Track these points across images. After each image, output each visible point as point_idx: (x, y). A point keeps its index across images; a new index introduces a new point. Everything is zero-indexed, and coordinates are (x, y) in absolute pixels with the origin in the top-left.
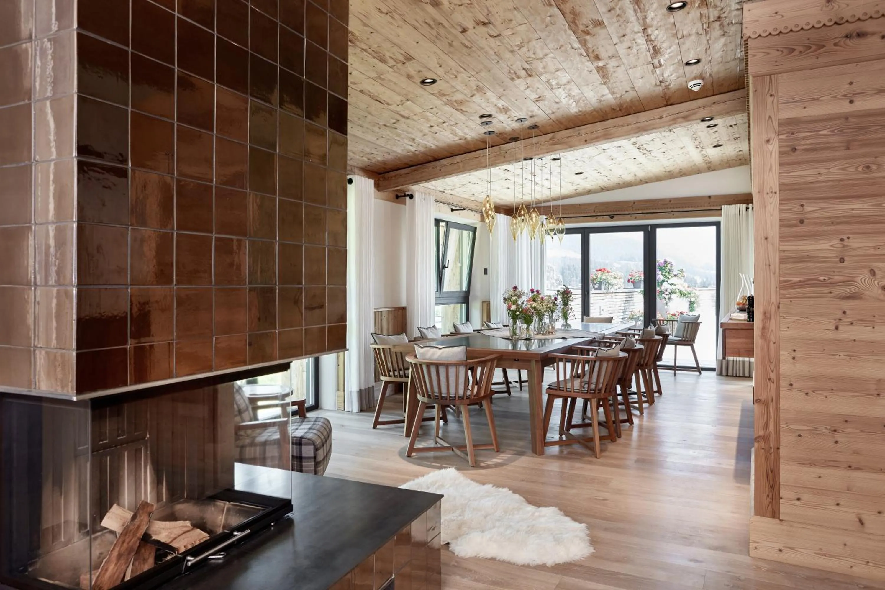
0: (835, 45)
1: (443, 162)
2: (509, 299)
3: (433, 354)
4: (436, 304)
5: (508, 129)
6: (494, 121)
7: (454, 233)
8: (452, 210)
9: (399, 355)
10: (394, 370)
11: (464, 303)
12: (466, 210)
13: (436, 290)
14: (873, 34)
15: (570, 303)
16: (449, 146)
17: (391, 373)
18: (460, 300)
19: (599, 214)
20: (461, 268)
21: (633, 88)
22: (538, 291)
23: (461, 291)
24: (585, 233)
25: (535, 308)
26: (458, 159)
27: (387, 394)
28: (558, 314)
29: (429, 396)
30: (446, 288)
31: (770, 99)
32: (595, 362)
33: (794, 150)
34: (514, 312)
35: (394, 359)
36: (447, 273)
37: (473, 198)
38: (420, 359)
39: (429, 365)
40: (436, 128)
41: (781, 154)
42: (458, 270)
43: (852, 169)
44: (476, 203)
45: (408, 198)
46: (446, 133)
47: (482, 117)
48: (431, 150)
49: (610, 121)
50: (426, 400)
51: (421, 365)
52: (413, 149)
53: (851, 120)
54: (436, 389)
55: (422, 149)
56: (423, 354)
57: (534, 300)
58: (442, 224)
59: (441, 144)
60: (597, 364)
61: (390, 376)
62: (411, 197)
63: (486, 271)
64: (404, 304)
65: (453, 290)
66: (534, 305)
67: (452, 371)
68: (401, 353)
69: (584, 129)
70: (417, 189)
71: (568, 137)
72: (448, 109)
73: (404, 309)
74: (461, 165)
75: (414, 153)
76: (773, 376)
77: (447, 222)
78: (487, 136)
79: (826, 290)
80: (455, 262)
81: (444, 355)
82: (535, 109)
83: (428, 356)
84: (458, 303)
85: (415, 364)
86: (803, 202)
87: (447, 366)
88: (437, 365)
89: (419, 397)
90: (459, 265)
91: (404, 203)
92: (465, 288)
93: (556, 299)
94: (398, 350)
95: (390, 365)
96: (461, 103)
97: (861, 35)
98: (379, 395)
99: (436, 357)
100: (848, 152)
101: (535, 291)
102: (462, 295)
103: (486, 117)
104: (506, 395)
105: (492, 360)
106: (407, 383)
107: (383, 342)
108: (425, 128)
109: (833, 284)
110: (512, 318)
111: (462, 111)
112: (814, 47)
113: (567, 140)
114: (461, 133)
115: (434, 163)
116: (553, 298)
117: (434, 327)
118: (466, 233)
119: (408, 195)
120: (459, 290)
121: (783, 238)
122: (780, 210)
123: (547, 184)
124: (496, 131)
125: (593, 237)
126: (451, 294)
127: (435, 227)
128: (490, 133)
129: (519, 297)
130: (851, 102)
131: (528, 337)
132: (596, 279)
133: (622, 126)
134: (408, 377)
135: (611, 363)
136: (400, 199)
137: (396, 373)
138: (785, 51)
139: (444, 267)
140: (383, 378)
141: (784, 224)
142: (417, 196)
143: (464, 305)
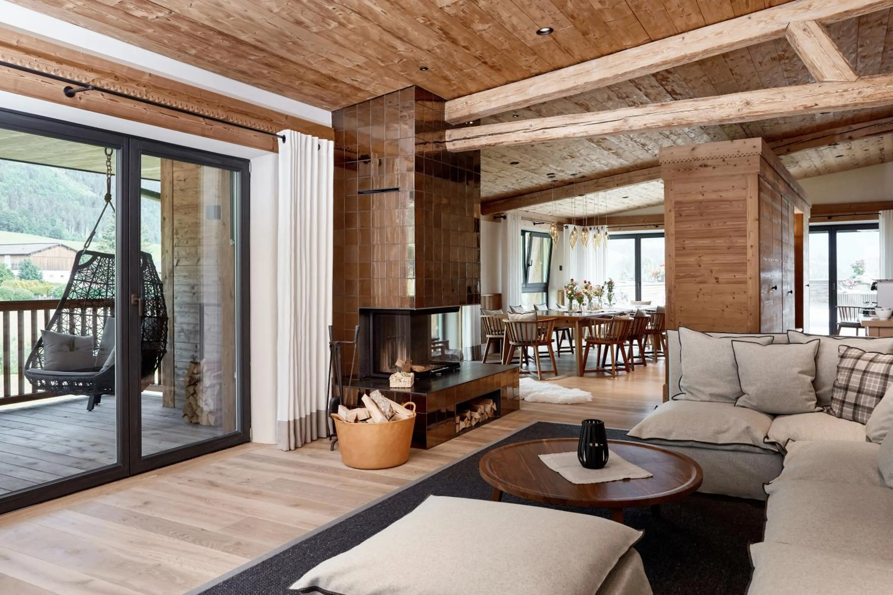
0: (696, 169)
1: (526, 196)
2: (568, 287)
3: (518, 317)
4: (523, 292)
5: (566, 179)
6: (556, 176)
7: (536, 240)
8: (534, 224)
9: (498, 320)
10: (495, 331)
11: (545, 291)
12: (544, 224)
13: (522, 282)
14: (710, 166)
15: (613, 290)
16: (529, 188)
17: (493, 333)
18: (541, 290)
19: (647, 224)
20: (542, 266)
21: (639, 158)
22: (589, 282)
23: (542, 283)
24: (638, 238)
25: (586, 293)
26: (535, 194)
27: (489, 353)
28: (605, 297)
29: (516, 341)
30: (530, 280)
31: (671, 192)
32: (613, 322)
33: (681, 215)
34: (570, 295)
35: (495, 324)
36: (531, 269)
37: (550, 214)
38: (511, 320)
39: (516, 323)
40: (520, 181)
41: (675, 217)
42: (540, 268)
43: (703, 225)
44: (553, 217)
45: (502, 219)
46: (527, 182)
47: (548, 174)
48: (517, 190)
49: (633, 172)
50: (514, 343)
51: (511, 323)
52: (506, 190)
53: (703, 203)
54: (520, 337)
55: (511, 190)
56: (512, 318)
57: (586, 288)
58: (527, 234)
59: (524, 187)
60: (614, 323)
61: (492, 334)
62: (505, 217)
63: (561, 268)
64: (500, 291)
65: (536, 282)
66: (586, 291)
67: (529, 326)
68: (499, 319)
69: (616, 177)
70: (510, 213)
71: (606, 182)
72: (527, 172)
73: (500, 296)
74: (538, 198)
75: (506, 192)
76: (673, 319)
77: (531, 232)
78: (553, 183)
79: (693, 279)
80: (538, 261)
81: (524, 317)
82: (581, 170)
83: (516, 318)
84: (539, 292)
85: (508, 323)
86: (684, 239)
87: (526, 323)
88: (521, 323)
89: (511, 343)
90: (541, 263)
91: (500, 221)
92: (545, 281)
93: (603, 287)
94: (497, 317)
95: (492, 328)
96: (534, 170)
97: (706, 166)
98: (484, 352)
99: (520, 318)
100: (701, 217)
101: (587, 282)
102: (543, 286)
103: (551, 175)
104: (570, 353)
105: (552, 321)
106: (502, 339)
107: (487, 314)
108: (514, 181)
109: (697, 277)
110: (569, 298)
111: (536, 173)
112: (688, 170)
113: (606, 184)
114: (536, 182)
115: (519, 197)
116: (601, 287)
117: (520, 306)
118: (545, 240)
119: (502, 217)
120: (540, 282)
121: (677, 255)
122: (676, 243)
123: (604, 204)
124: (558, 179)
125: (643, 241)
126: (534, 285)
127: (522, 237)
128: (555, 181)
129: (574, 286)
130: (703, 195)
131: (580, 310)
132: (659, 273)
133: (640, 176)
134: (503, 334)
135: (622, 324)
136: (497, 219)
137: (496, 333)
138: (677, 171)
139: (529, 265)
140: (488, 336)
141: (677, 249)
142: (509, 217)
143: (545, 294)
